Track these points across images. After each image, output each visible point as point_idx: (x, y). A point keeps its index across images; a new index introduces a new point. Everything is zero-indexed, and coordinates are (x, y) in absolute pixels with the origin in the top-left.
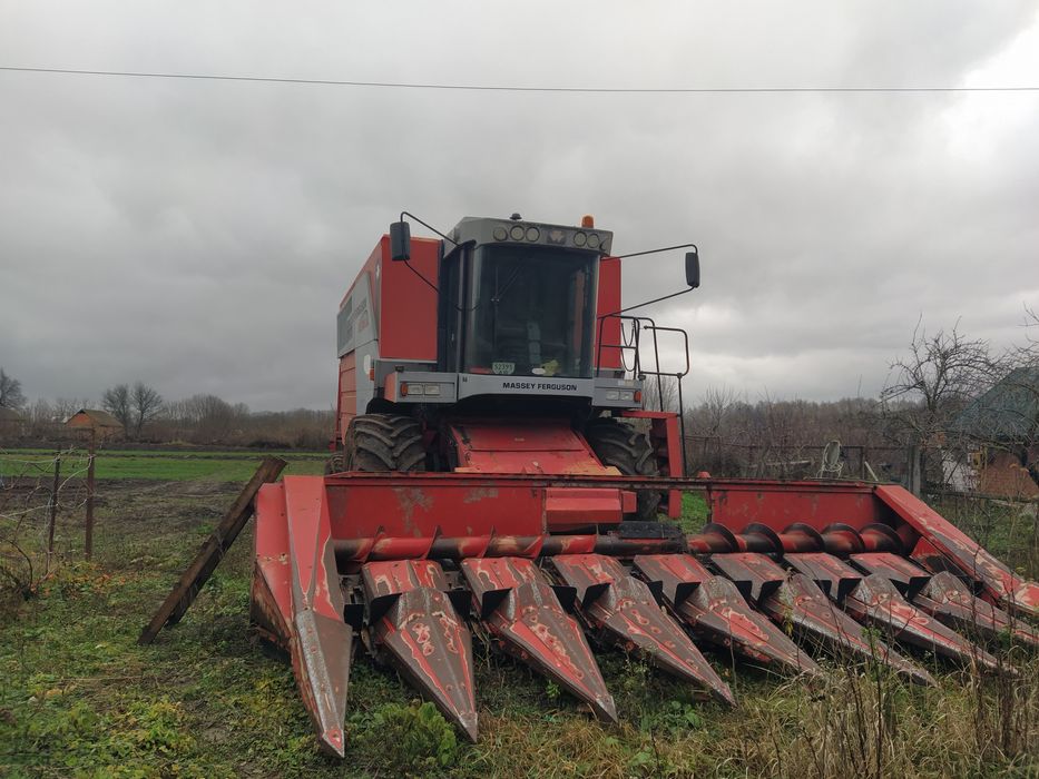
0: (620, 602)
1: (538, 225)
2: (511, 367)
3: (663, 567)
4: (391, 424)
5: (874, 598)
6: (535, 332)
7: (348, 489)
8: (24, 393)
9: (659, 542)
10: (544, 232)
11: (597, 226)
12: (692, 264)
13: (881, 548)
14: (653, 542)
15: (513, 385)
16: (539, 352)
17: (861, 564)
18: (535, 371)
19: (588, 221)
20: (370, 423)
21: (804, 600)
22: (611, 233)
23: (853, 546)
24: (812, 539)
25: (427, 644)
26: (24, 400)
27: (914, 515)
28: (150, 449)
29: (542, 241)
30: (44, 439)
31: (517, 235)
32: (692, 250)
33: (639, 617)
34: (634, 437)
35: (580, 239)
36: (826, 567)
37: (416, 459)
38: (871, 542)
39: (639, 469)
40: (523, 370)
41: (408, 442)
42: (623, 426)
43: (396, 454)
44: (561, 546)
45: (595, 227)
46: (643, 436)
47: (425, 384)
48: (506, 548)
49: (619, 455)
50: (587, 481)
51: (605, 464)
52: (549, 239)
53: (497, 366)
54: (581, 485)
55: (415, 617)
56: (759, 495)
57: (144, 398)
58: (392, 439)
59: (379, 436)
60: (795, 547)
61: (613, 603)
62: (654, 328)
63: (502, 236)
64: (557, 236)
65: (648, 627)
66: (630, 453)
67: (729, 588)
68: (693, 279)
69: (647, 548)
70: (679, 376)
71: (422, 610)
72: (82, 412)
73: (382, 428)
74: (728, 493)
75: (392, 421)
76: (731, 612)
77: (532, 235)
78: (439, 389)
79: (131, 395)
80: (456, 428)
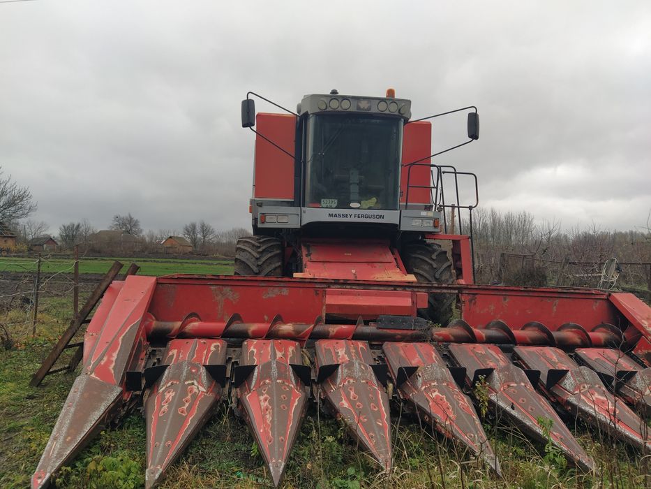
0: (344, 380)
1: (349, 97)
2: (335, 203)
3: (402, 352)
4: (260, 243)
5: (577, 387)
6: (355, 177)
7: (176, 286)
8: (141, 227)
9: (409, 333)
10: (354, 103)
11: (397, 96)
12: (473, 121)
13: (608, 345)
14: (405, 332)
15: (336, 215)
16: (358, 191)
17: (582, 357)
18: (352, 205)
19: (391, 92)
20: (247, 242)
21: (508, 386)
22: (410, 102)
23: (582, 341)
24: (544, 335)
25: (166, 406)
26: (141, 231)
27: (638, 318)
28: (201, 259)
29: (353, 109)
30: (146, 253)
31: (334, 105)
32: (473, 110)
33: (352, 393)
34: (436, 254)
35: (382, 107)
36: (546, 359)
37: (273, 266)
38: (599, 339)
39: (437, 276)
40: (344, 204)
41: (270, 255)
42: (429, 245)
43: (260, 263)
44: (329, 332)
45: (396, 97)
46: (445, 252)
47: (277, 215)
48: (285, 332)
49: (423, 266)
50: (358, 285)
51: (409, 271)
52: (358, 108)
53: (324, 202)
54: (354, 287)
55: (172, 384)
56: (505, 299)
57: (205, 230)
58: (259, 253)
59: (250, 250)
60: (529, 340)
61: (339, 380)
62: (456, 173)
63: (323, 107)
64: (364, 105)
65: (355, 402)
66: (431, 265)
67: (442, 373)
68: (474, 133)
69: (399, 336)
70: (470, 208)
71: (179, 379)
72: (171, 237)
73: (253, 245)
74: (477, 296)
75: (261, 240)
76: (436, 393)
77: (346, 105)
78: (290, 218)
79: (198, 229)
80: (305, 246)
